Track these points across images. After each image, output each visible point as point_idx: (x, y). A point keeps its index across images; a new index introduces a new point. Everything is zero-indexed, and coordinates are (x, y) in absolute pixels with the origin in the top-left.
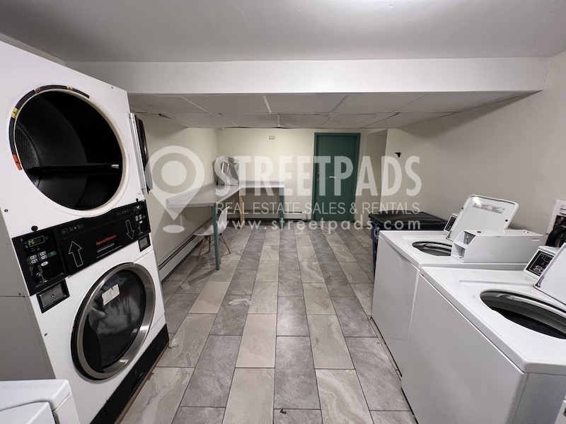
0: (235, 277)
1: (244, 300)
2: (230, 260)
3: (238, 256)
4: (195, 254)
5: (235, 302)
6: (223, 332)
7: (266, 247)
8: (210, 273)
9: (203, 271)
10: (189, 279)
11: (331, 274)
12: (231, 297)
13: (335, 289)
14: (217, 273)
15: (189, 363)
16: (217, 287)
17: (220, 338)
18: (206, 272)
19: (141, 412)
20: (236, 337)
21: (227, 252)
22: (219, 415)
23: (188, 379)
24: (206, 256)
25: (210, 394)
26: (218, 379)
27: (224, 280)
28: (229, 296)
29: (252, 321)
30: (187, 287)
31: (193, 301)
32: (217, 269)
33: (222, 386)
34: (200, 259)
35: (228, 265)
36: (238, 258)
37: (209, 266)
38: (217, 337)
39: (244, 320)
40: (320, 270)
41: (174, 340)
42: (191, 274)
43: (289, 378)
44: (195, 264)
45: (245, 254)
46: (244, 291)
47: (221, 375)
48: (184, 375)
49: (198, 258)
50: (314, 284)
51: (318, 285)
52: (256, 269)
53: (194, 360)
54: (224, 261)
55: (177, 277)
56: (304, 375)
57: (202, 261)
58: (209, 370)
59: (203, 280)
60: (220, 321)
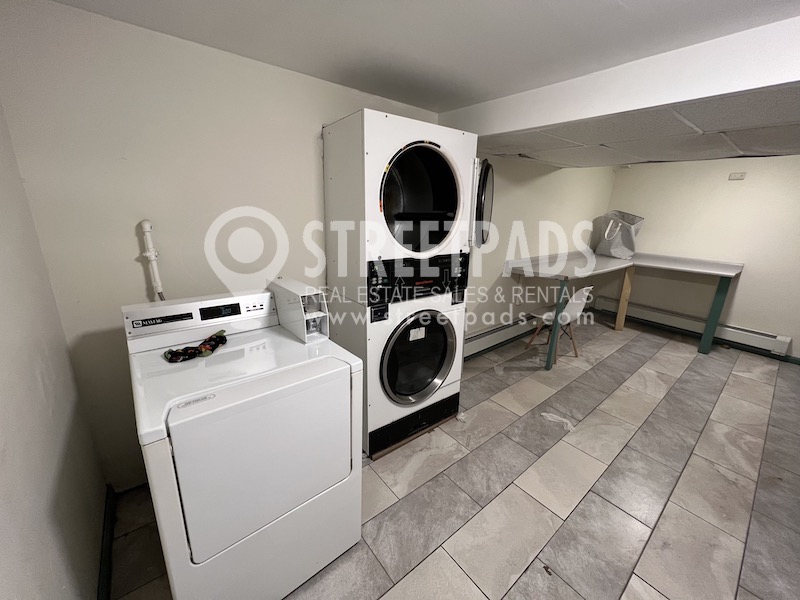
0: (568, 389)
1: (565, 420)
2: (573, 365)
3: (587, 364)
4: (527, 340)
5: (551, 417)
6: (517, 439)
7: (648, 370)
8: (535, 369)
9: (527, 363)
10: (507, 365)
11: (786, 475)
12: (548, 408)
13: (774, 504)
14: (544, 373)
15: (468, 445)
16: (536, 389)
17: (511, 443)
18: (531, 365)
19: (414, 452)
20: (531, 454)
21: (572, 354)
22: (473, 508)
23: (460, 456)
24: (540, 348)
25: (473, 484)
26: (489, 479)
27: (551, 385)
28: (545, 406)
29: (562, 449)
30: (500, 372)
31: (499, 390)
32: (548, 368)
33: (488, 488)
34: (530, 348)
35: (565, 370)
36: (586, 367)
37: (538, 360)
38: (508, 440)
39: (551, 443)
40: (758, 455)
41: (463, 414)
42: (511, 360)
43: (580, 548)
44: (521, 351)
45: (600, 366)
46: (571, 412)
47: (494, 477)
48: (458, 451)
49: (527, 346)
50: (722, 470)
51: (731, 476)
52: (608, 393)
53: (473, 445)
54: (561, 363)
55: (493, 357)
56: (608, 564)
57: (533, 352)
58: (483, 464)
59: (523, 373)
60: (521, 426)
